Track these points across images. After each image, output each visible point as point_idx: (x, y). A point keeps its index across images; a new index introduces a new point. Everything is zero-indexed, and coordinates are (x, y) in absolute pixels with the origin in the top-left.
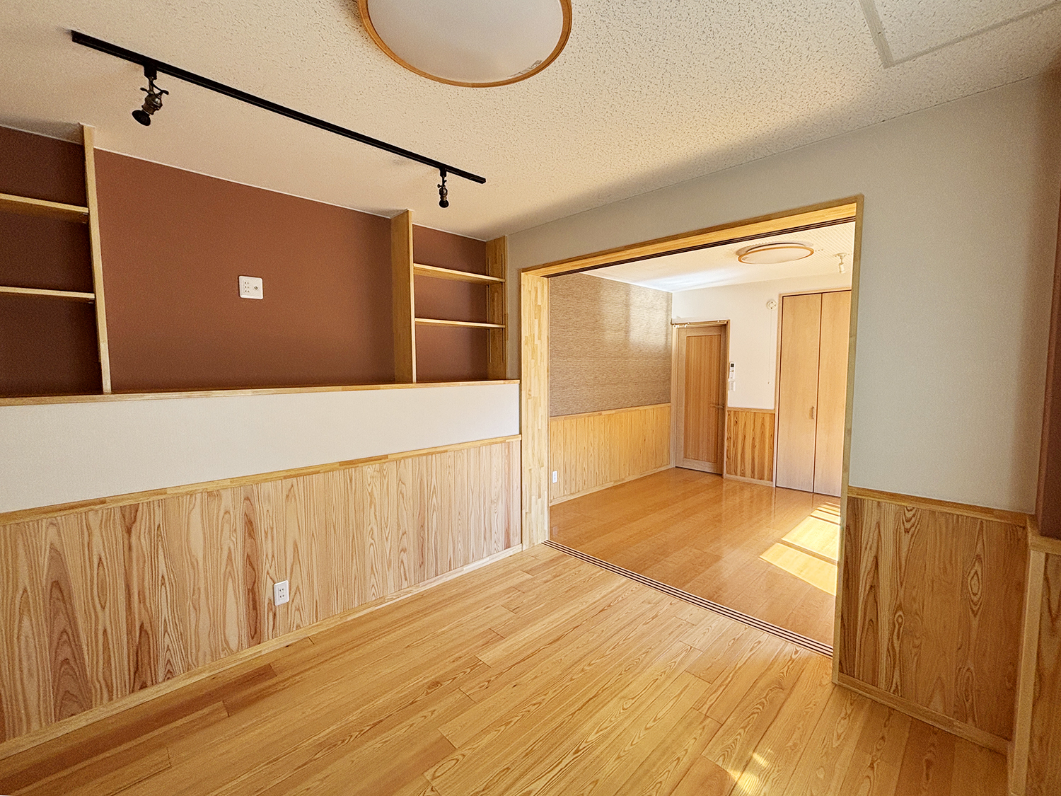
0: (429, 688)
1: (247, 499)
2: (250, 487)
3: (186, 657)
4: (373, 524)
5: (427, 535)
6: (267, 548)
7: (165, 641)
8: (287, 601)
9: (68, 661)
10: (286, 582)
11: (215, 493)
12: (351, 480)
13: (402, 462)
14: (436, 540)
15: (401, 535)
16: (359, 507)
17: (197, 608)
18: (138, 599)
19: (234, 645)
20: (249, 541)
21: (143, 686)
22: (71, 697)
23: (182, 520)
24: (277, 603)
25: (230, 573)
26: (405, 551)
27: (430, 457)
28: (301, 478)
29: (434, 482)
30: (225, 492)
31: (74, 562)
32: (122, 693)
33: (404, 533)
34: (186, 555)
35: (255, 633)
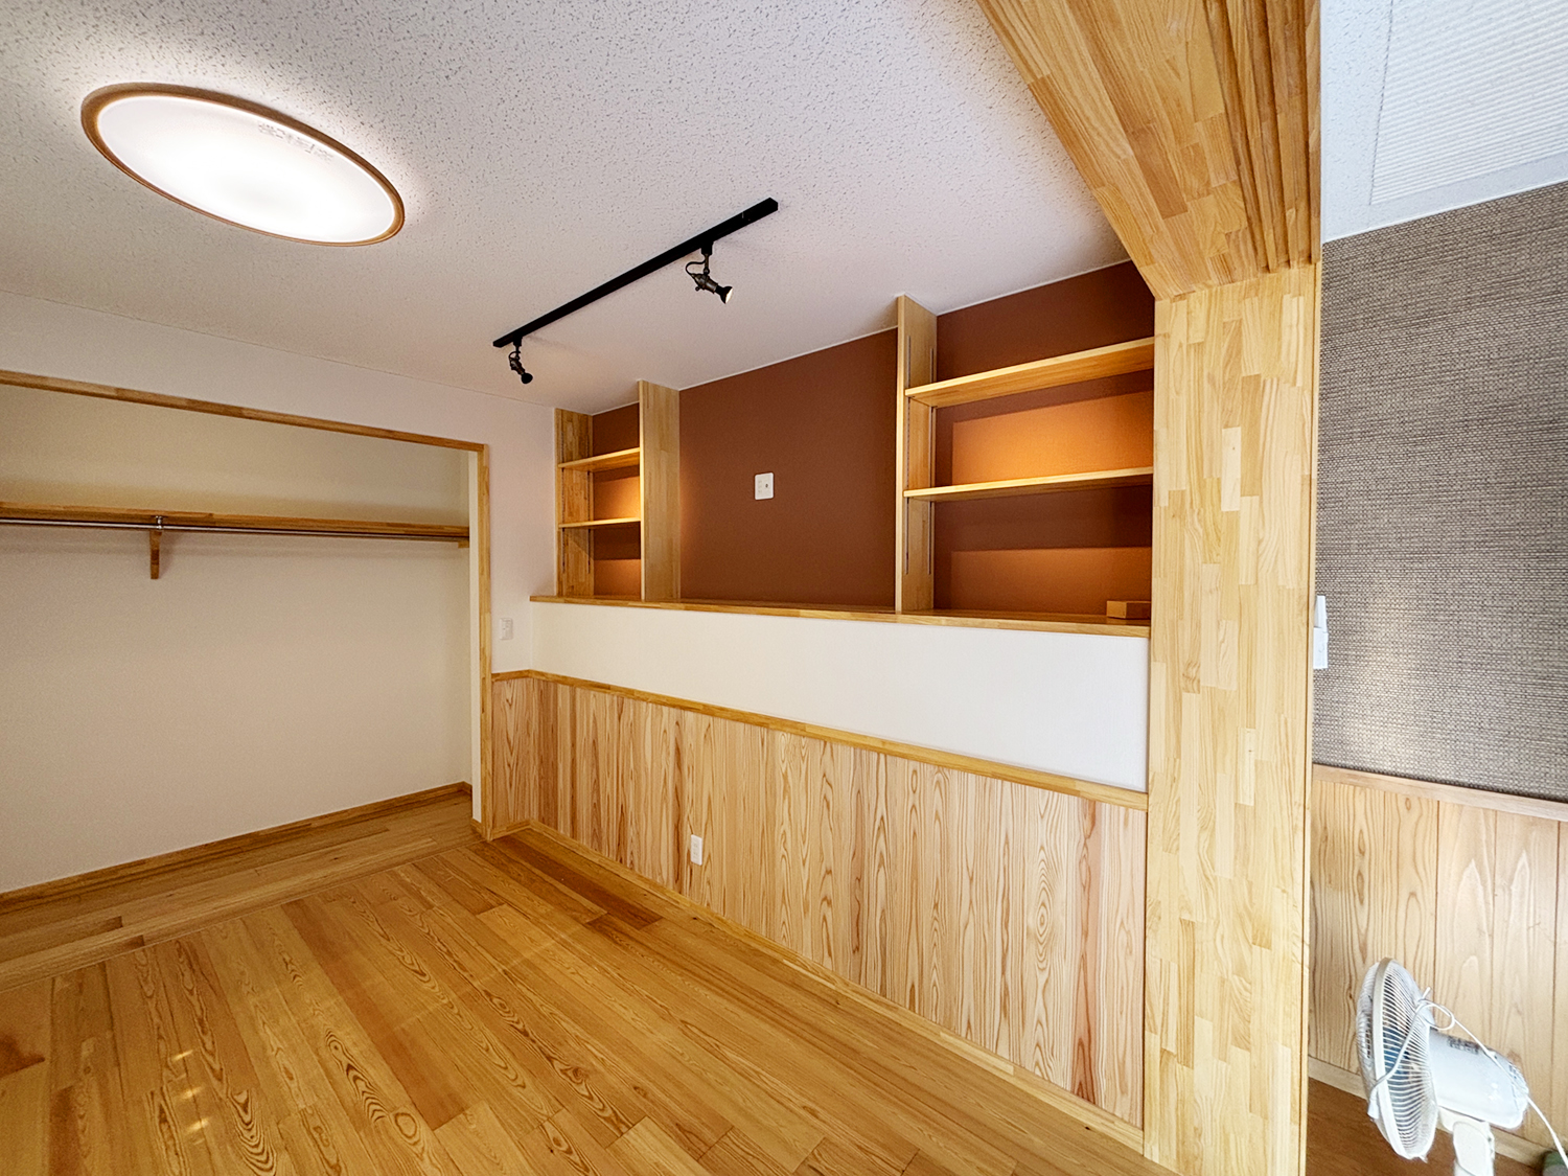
0: (576, 1070)
1: (677, 723)
2: (679, 711)
3: (639, 858)
4: (786, 826)
5: (866, 902)
6: (689, 787)
7: (631, 832)
8: (700, 863)
9: (596, 806)
10: (700, 840)
11: (659, 707)
12: (763, 744)
13: (828, 745)
14: (883, 925)
15: (823, 873)
16: (771, 791)
17: (646, 816)
18: (621, 783)
19: (665, 877)
20: (677, 772)
21: (621, 861)
22: (596, 835)
23: (642, 725)
24: (693, 860)
25: (664, 799)
26: (829, 903)
27: (874, 756)
28: (716, 719)
29: (881, 809)
30: (665, 709)
31: (600, 733)
32: (612, 857)
33: (829, 872)
34: (642, 761)
35: (678, 878)
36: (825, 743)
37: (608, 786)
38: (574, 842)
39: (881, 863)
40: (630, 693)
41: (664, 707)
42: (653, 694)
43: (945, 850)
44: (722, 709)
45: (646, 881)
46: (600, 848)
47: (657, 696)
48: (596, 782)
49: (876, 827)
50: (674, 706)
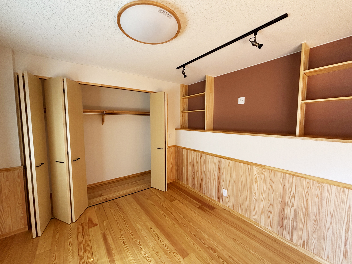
0: (212, 248)
1: (219, 161)
2: (220, 158)
3: (206, 192)
4: (256, 191)
5: (286, 215)
6: (222, 177)
7: (204, 186)
8: (226, 196)
9: (194, 178)
10: (226, 191)
11: (213, 157)
12: (248, 169)
13: (273, 172)
14: (293, 223)
15: (269, 204)
16: (251, 181)
17: (209, 183)
18: (201, 173)
19: (214, 197)
20: (219, 173)
21: (201, 192)
22: (194, 185)
23: (208, 161)
24: (224, 195)
25: (215, 179)
26: (271, 213)
27: (291, 176)
28: (232, 161)
29: (293, 191)
30: (215, 158)
31: (195, 161)
32: (199, 190)
33: (271, 205)
34: (208, 169)
35: (219, 198)
36: (272, 171)
37: (197, 174)
38: (187, 186)
39: (293, 206)
40: (204, 153)
41: (214, 157)
42: (211, 154)
43: (320, 206)
44: (234, 159)
45: (209, 198)
46: (195, 188)
47: (213, 154)
48: (194, 173)
49: (291, 196)
50: (218, 157)
